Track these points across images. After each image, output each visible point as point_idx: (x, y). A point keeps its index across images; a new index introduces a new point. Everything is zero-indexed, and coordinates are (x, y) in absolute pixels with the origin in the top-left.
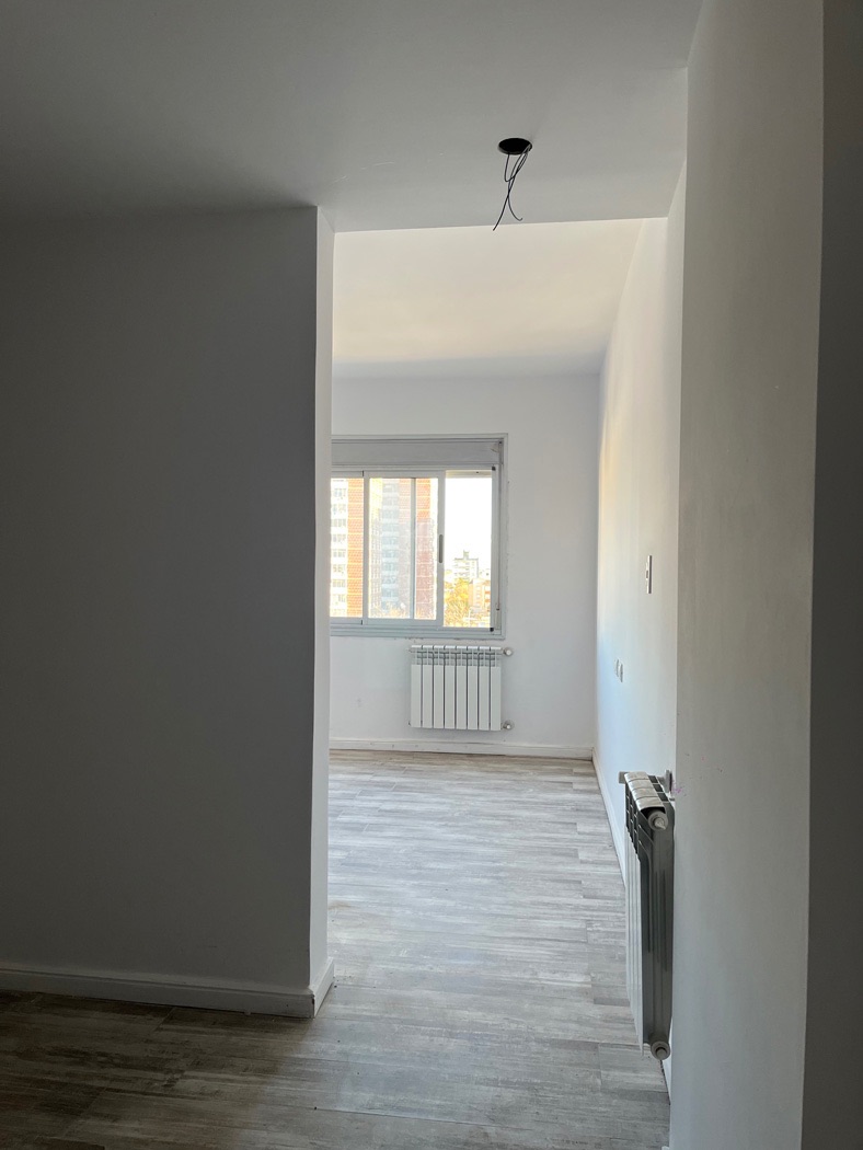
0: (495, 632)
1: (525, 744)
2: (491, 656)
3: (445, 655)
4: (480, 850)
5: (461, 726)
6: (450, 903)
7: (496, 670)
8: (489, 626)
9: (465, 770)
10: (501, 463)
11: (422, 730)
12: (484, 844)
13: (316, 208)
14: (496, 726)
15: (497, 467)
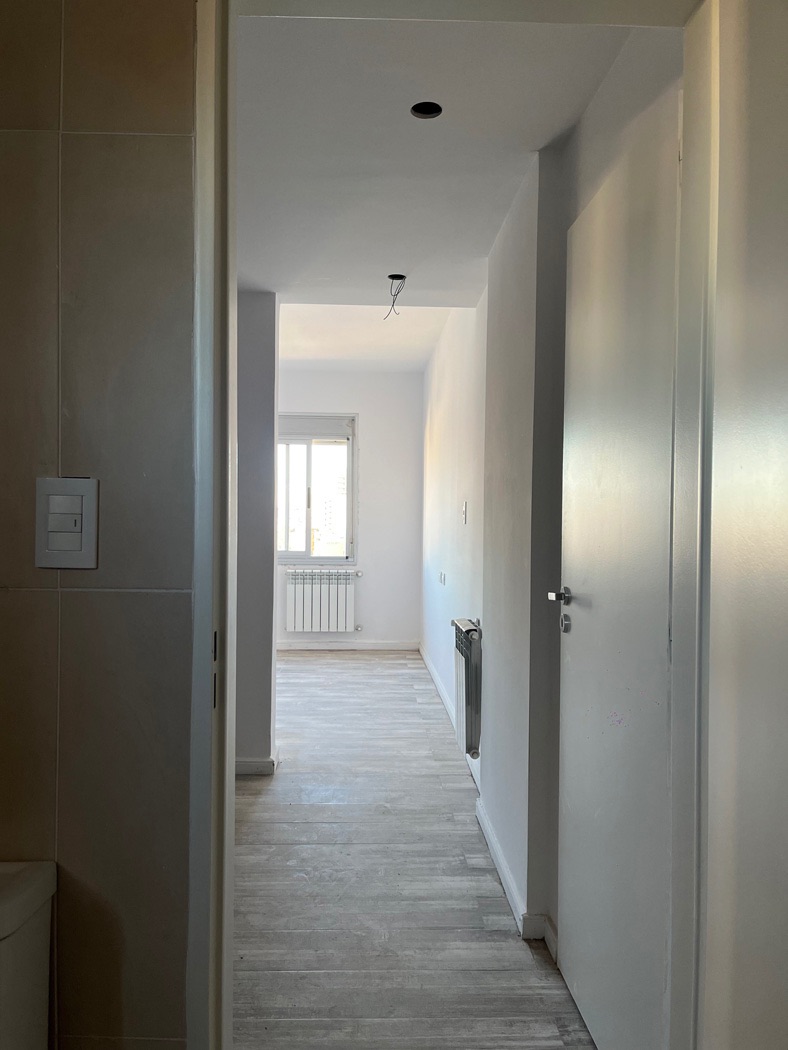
0: (349, 559)
1: (373, 641)
2: (347, 576)
3: (312, 576)
4: (352, 700)
5: (325, 629)
6: (339, 725)
7: (351, 588)
8: (345, 555)
9: (329, 659)
10: (354, 435)
11: (296, 634)
12: (354, 698)
13: (275, 294)
14: (351, 628)
15: (350, 438)
